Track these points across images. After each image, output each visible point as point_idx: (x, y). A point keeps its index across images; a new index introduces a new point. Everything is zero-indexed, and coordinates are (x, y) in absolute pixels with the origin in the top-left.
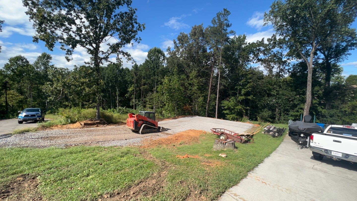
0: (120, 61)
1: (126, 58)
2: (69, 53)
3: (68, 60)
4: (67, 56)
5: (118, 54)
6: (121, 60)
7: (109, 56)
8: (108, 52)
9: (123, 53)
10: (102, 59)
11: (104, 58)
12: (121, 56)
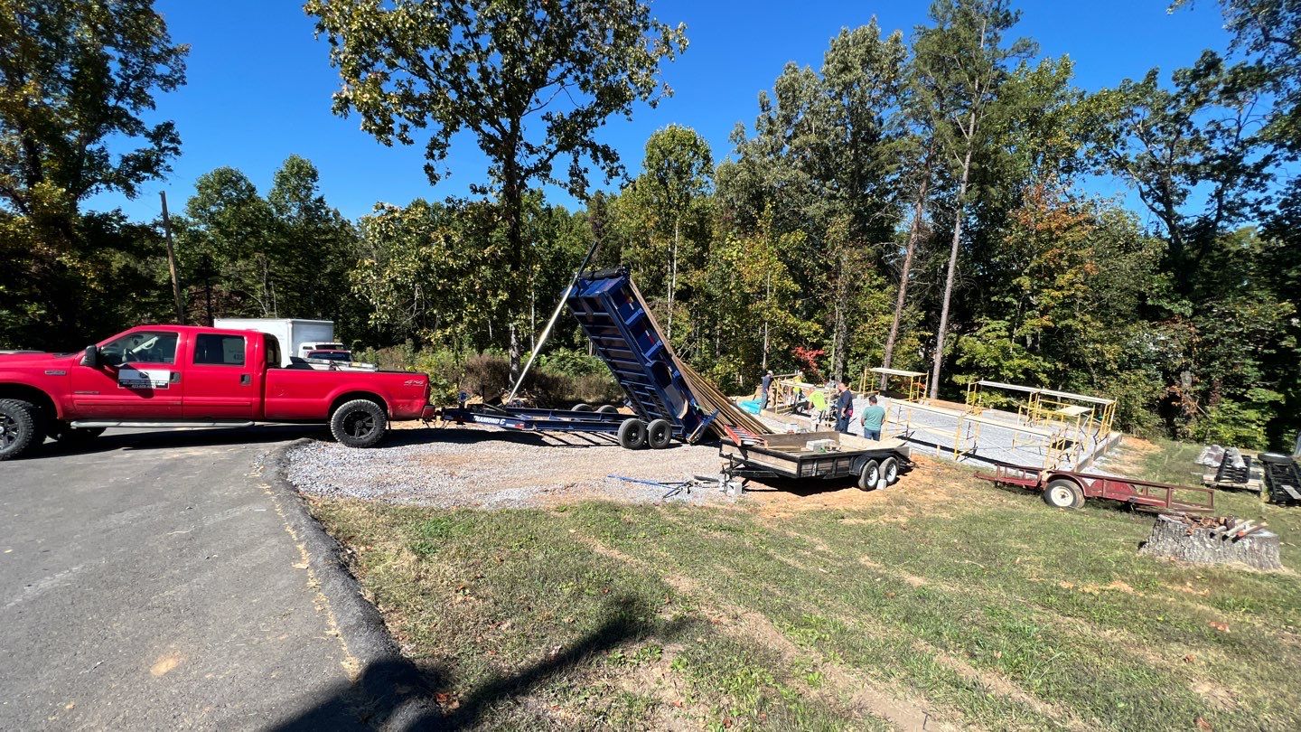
0: (583, 178)
1: (604, 168)
2: (436, 152)
3: (433, 179)
4: (431, 162)
5: (578, 153)
6: (585, 175)
7: (550, 162)
8: (549, 146)
9: (594, 148)
10: (528, 172)
11: (536, 170)
12: (585, 160)
